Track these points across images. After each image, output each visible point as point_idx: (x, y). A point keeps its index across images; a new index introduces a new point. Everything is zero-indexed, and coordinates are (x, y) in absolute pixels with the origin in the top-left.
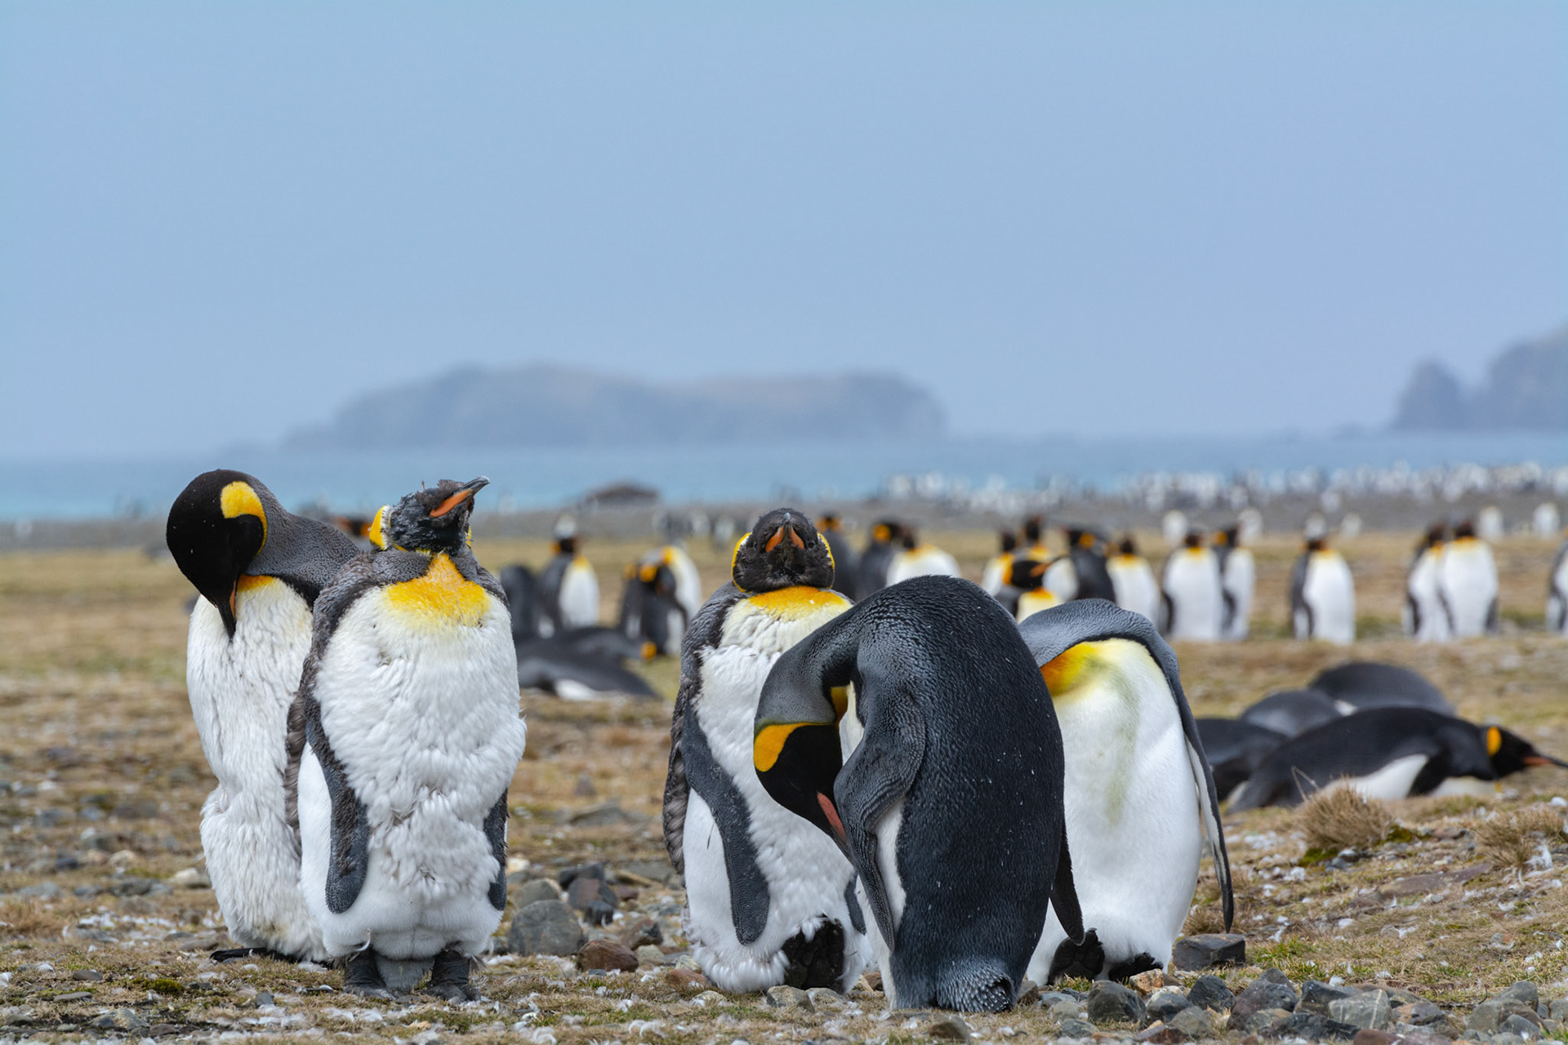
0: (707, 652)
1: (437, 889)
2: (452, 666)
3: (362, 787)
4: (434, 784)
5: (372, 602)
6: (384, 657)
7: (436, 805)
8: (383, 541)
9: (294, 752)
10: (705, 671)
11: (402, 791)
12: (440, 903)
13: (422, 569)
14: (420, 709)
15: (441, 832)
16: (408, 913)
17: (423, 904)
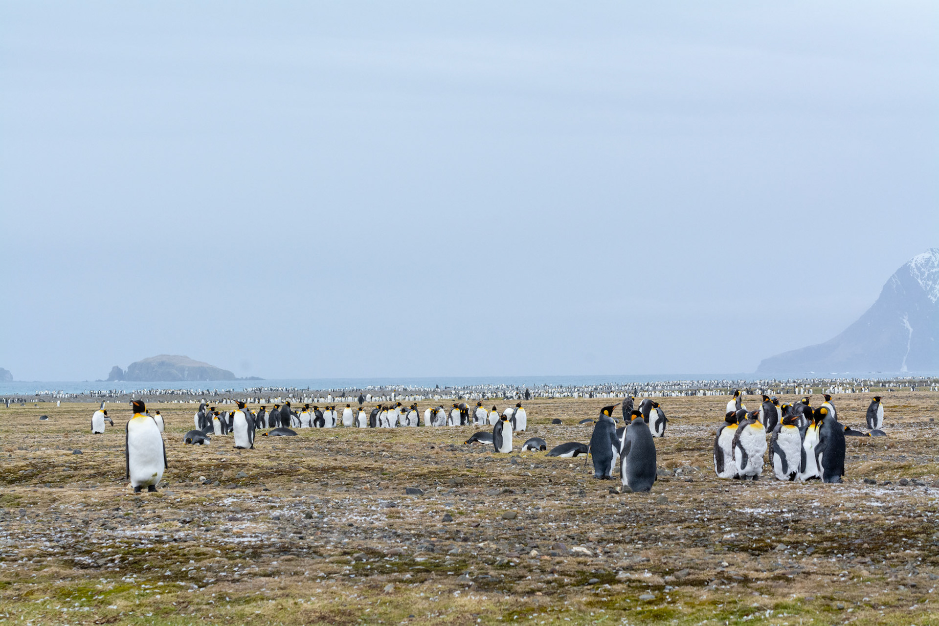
0: (779, 433)
1: (757, 466)
2: (760, 435)
3: (747, 452)
4: (757, 451)
5: (748, 426)
6: (751, 434)
7: (758, 455)
8: (747, 418)
9: (734, 448)
10: (779, 436)
11: (753, 453)
12: (757, 468)
13: (755, 422)
14: (756, 442)
15: (758, 458)
16: (752, 470)
17: (754, 468)
